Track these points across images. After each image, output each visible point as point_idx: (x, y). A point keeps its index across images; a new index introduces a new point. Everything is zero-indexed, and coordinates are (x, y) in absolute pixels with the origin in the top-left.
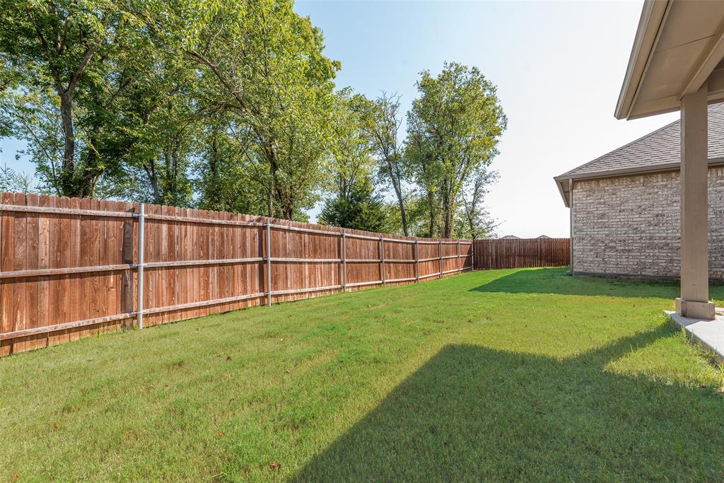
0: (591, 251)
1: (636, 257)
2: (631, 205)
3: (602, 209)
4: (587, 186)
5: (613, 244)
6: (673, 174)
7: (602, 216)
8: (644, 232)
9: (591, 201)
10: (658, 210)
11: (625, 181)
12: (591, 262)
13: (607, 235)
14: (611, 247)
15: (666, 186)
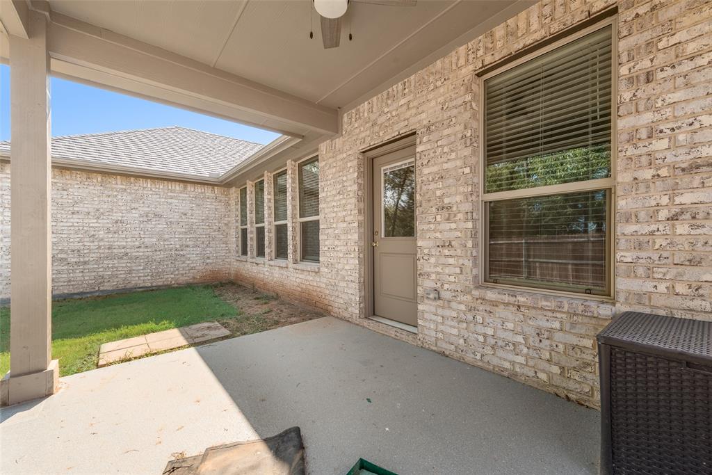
1: (92, 270)
5: (63, 256)
6: (132, 179)
8: (102, 240)
10: (117, 216)
11: (80, 177)
15: (125, 190)
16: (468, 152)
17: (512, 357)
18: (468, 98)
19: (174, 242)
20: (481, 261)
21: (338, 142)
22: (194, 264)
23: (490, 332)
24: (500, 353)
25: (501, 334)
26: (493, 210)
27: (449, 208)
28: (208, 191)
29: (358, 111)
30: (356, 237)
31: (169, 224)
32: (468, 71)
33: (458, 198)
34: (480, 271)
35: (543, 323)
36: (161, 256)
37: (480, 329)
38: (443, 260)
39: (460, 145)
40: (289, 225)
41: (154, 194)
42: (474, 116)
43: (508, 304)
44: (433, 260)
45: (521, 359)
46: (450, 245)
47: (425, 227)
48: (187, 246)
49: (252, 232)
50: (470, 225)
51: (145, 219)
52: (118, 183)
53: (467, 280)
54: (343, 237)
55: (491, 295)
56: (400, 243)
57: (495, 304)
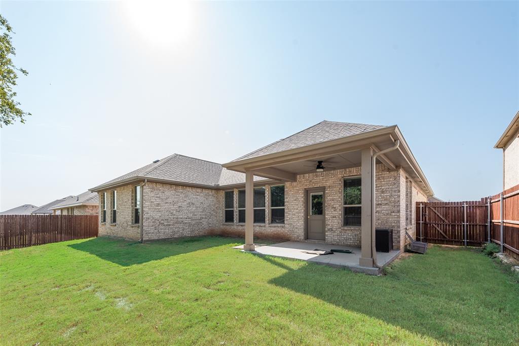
0: (153, 226)
1: (171, 228)
2: (170, 200)
3: (158, 201)
4: (151, 185)
5: (162, 222)
6: (185, 187)
7: (158, 205)
8: (174, 215)
9: (153, 195)
10: (179, 204)
11: (168, 186)
12: (153, 233)
13: (160, 217)
14: (162, 223)
15: (182, 192)
16: (340, 195)
17: (350, 241)
18: (340, 182)
19: (198, 217)
20: (343, 221)
21: (295, 184)
22: (205, 226)
23: (345, 237)
24: (348, 241)
25: (348, 237)
26: (346, 209)
27: (335, 208)
28: (210, 192)
29: (304, 176)
30: (303, 215)
31: (197, 207)
32: (340, 176)
33: (338, 206)
34: (342, 223)
35: (356, 233)
36: (193, 222)
37: (343, 237)
38: (333, 221)
39: (338, 193)
40: (266, 210)
41: (192, 194)
42: (342, 187)
43: (349, 230)
44: (330, 221)
45: (352, 241)
46: (335, 217)
47: (328, 212)
48: (203, 218)
49: (236, 212)
50: (340, 212)
51: (189, 205)
52: (180, 189)
53: (340, 225)
54: (296, 215)
55: (345, 228)
56: (318, 217)
57: (346, 230)
